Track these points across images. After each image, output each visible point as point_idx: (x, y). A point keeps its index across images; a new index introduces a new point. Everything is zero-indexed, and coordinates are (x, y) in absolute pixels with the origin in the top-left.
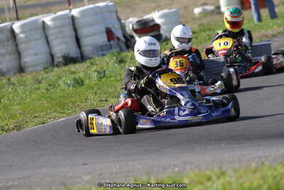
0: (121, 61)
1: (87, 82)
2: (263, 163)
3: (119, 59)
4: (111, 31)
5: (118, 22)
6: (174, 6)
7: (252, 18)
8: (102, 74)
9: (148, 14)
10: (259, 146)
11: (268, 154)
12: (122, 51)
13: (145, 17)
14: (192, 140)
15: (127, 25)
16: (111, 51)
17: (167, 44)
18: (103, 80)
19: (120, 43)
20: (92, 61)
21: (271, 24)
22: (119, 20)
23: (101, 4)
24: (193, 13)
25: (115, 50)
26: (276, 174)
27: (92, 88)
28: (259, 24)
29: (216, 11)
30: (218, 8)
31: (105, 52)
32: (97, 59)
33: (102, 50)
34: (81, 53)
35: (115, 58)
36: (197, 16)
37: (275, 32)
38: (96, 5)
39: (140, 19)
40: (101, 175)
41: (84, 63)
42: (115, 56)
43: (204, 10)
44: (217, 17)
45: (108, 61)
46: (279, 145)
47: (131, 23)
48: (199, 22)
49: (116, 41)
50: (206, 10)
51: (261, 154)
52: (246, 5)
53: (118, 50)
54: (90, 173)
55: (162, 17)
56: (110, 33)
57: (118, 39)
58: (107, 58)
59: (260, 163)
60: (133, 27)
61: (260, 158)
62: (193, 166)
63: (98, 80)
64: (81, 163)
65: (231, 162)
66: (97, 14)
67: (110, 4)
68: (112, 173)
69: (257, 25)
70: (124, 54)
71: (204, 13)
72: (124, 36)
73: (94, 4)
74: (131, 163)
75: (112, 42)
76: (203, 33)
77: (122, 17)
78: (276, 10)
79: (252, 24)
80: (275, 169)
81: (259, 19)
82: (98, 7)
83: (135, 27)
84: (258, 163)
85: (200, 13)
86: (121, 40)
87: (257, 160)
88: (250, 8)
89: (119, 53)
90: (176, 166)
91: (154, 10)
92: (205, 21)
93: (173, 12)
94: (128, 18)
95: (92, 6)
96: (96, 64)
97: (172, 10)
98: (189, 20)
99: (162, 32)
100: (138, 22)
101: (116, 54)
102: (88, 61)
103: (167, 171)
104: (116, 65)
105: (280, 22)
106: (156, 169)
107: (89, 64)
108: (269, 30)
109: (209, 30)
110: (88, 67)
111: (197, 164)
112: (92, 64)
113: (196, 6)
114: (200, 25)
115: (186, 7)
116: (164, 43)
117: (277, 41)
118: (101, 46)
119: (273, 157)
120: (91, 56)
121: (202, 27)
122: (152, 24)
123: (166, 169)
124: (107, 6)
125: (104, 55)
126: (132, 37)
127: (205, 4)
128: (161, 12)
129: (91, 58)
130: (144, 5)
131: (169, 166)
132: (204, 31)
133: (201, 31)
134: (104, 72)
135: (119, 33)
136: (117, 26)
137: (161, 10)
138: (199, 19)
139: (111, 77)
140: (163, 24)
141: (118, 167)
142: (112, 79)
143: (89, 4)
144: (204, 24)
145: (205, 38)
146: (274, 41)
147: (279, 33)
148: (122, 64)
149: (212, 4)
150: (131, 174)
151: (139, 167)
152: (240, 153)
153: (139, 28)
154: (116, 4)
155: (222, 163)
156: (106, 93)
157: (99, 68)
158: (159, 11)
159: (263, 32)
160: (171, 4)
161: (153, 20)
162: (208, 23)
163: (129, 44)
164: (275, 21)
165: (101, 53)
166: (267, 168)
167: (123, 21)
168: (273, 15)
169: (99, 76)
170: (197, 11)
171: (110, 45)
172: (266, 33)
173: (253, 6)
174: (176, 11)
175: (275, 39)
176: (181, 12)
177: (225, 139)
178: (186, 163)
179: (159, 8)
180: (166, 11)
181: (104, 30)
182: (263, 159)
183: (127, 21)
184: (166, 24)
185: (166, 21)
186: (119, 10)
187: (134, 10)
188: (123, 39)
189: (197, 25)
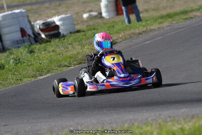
0: (31, 52)
1: (7, 66)
2: (133, 124)
3: (30, 50)
4: (24, 30)
5: (28, 24)
6: (69, 12)
7: (124, 21)
8: (18, 61)
9: (51, 18)
10: (130, 111)
11: (136, 118)
12: (32, 44)
13: (48, 20)
14: (82, 107)
15: (35, 26)
16: (24, 44)
17: (64, 39)
18: (18, 65)
19: (31, 38)
20: (10, 51)
21: (138, 26)
22: (30, 22)
23: (17, 11)
24: (82, 17)
25: (27, 44)
26: (142, 131)
27: (11, 71)
28: (129, 25)
29: (99, 16)
30: (101, 14)
31: (19, 45)
32: (14, 50)
33: (17, 44)
34: (3, 46)
35: (27, 49)
36: (85, 19)
37: (140, 31)
38: (13, 11)
39: (45, 21)
40: (18, 133)
41: (5, 53)
42: (27, 48)
43: (90, 15)
44: (100, 21)
45: (22, 51)
46: (144, 111)
47: (38, 24)
48: (87, 24)
49: (28, 37)
50: (92, 15)
51: (131, 117)
52: (120, 12)
53: (29, 43)
54: (9, 132)
55: (60, 20)
56: (23, 32)
57: (29, 36)
58: (21, 50)
59: (131, 124)
60: (40, 27)
61: (131, 120)
62: (83, 126)
63: (15, 65)
64: (3, 124)
65: (110, 124)
66: (14, 18)
67: (23, 11)
68: (25, 131)
69: (128, 26)
70: (33, 47)
71: (91, 18)
72: (34, 34)
73: (12, 11)
74: (39, 124)
75: (25, 38)
76: (90, 31)
77: (32, 20)
78: (141, 15)
79: (124, 26)
80: (142, 128)
81: (129, 21)
82: (15, 13)
83: (41, 27)
84: (129, 124)
85: (87, 18)
86: (32, 37)
87: (128, 122)
88: (123, 14)
89: (30, 46)
90: (71, 126)
91: (54, 15)
92: (91, 23)
93: (68, 17)
94: (36, 21)
95: (10, 12)
96: (13, 54)
97: (67, 15)
98: (79, 22)
99: (60, 31)
100: (43, 24)
101: (28, 46)
102: (8, 52)
103: (65, 130)
104: (28, 54)
105: (144, 24)
106: (57, 128)
107: (8, 54)
108: (136, 29)
109: (94, 29)
110: (8, 56)
111: (86, 125)
112: (11, 54)
113: (85, 12)
114: (87, 26)
115: (77, 13)
116: (62, 39)
117: (142, 37)
118: (17, 41)
119: (140, 119)
120: (9, 48)
121: (89, 27)
122: (53, 25)
123: (64, 129)
124: (21, 12)
125: (19, 47)
126: (39, 34)
127: (91, 11)
128: (60, 17)
129: (9, 50)
130: (47, 11)
131: (67, 127)
132: (91, 30)
133: (88, 30)
134: (19, 59)
135: (29, 32)
136: (28, 26)
137: (60, 15)
138: (86, 21)
139: (24, 63)
140: (61, 25)
141: (30, 127)
142: (25, 64)
143: (8, 11)
144: (90, 26)
145: (91, 35)
146: (140, 37)
147: (143, 32)
148: (32, 54)
149: (96, 11)
150: (39, 132)
151: (44, 127)
152: (116, 117)
153: (44, 28)
154: (28, 11)
155: (104, 124)
156: (20, 74)
157: (15, 57)
158: (58, 16)
159: (132, 31)
160: (67, 11)
161: (54, 22)
162: (93, 24)
163: (37, 39)
164: (140, 23)
165: (17, 46)
166: (136, 127)
167: (32, 23)
168: (139, 19)
169: (15, 62)
170: (85, 16)
171: (23, 40)
172: (135, 31)
173: (125, 13)
174: (71, 16)
175: (141, 36)
176: (74, 16)
177: (106, 107)
178: (78, 124)
179: (58, 14)
180: (64, 16)
181: (19, 29)
182: (133, 121)
183: (35, 23)
184: (63, 25)
185: (63, 23)
186: (30, 15)
187: (40, 15)
188: (33, 36)
189: (85, 26)
